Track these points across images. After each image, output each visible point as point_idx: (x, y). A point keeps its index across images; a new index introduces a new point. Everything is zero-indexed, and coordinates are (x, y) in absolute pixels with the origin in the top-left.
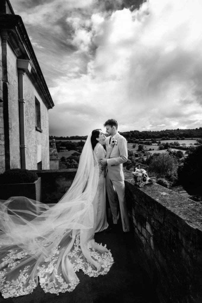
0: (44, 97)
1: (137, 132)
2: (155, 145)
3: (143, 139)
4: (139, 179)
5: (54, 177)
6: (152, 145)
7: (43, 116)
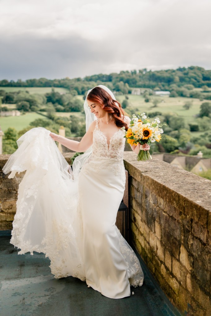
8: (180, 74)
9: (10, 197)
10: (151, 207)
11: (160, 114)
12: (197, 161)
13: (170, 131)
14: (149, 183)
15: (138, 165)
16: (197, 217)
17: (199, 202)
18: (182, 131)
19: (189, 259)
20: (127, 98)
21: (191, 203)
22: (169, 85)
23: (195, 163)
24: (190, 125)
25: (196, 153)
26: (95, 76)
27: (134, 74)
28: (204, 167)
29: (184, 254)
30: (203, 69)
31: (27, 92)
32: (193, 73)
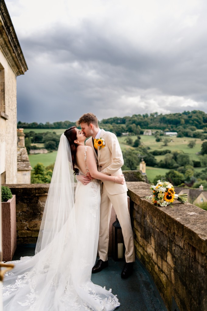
0: (11, 58)
1: (198, 114)
4: (160, 195)
5: (37, 195)
7: (8, 91)
8: (185, 117)
9: (35, 218)
10: (148, 225)
11: (170, 152)
12: (199, 193)
13: (178, 167)
14: (146, 206)
15: (138, 192)
16: (177, 230)
17: (178, 219)
18: (187, 167)
19: (173, 260)
20: (139, 138)
21: (173, 220)
22: (176, 127)
23: (197, 195)
24: (193, 161)
25: (198, 186)
26: (111, 119)
27: (145, 117)
28: (204, 198)
29: (170, 257)
30: (204, 113)
31: (54, 133)
32: (195, 116)
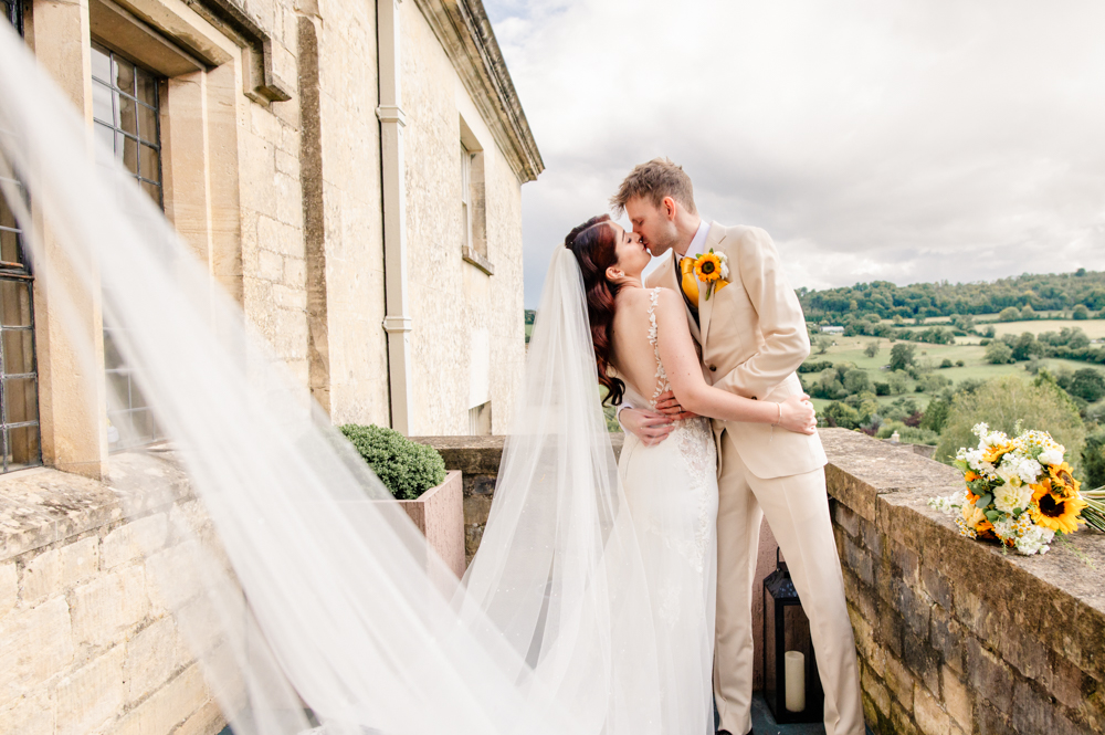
0: (499, 126)
1: (883, 290)
2: (969, 345)
3: (910, 317)
4: (1007, 499)
6: (953, 342)
8: (859, 295)
10: (919, 612)
11: (830, 366)
13: (846, 396)
14: (917, 534)
18: (863, 394)
22: (842, 315)
24: (876, 384)
32: (877, 293)
